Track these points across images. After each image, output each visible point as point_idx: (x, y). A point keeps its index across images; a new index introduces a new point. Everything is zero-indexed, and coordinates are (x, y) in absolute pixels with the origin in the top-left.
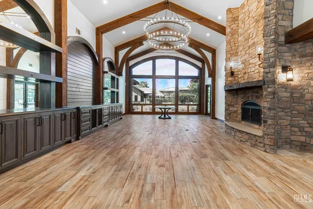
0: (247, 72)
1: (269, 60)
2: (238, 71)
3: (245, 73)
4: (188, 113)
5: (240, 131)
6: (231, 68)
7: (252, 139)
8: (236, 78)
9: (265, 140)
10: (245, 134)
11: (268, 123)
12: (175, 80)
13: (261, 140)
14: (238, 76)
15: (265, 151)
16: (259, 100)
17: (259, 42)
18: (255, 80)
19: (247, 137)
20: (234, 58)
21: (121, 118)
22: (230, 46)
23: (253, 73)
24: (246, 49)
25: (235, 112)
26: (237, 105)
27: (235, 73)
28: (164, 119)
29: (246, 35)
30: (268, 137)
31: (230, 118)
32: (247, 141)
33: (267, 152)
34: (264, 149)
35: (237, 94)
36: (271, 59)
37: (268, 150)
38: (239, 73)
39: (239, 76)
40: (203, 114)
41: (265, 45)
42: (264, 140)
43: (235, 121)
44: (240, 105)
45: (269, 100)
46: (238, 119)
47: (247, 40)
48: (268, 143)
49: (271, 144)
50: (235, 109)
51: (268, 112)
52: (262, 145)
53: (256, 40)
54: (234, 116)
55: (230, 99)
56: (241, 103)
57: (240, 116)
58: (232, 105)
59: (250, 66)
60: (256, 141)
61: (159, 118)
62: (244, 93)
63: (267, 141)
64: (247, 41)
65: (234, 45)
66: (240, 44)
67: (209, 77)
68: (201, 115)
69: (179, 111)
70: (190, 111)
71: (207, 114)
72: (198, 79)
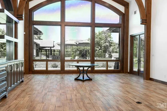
4: (107, 72)
12: (90, 28)
21: (22, 81)
28: (83, 81)
40: (127, 72)
61: (76, 79)
67: (141, 24)
68: (123, 74)
69: (96, 69)
70: (109, 69)
71: (132, 72)
72: (120, 27)
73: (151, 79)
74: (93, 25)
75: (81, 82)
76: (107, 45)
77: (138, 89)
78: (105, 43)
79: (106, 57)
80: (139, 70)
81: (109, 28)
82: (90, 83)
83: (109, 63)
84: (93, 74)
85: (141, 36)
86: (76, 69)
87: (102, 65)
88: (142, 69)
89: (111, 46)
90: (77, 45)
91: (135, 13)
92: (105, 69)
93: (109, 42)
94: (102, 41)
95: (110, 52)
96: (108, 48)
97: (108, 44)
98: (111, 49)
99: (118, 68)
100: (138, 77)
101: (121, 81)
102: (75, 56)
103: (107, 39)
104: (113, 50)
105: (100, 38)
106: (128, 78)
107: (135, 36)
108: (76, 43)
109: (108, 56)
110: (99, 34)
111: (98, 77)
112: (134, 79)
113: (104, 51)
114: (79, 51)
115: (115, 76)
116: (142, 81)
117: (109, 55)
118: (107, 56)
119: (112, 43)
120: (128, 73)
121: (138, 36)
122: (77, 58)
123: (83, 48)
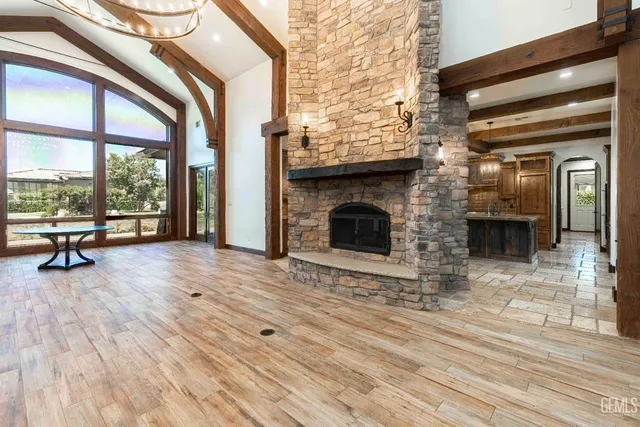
0: (345, 141)
1: (430, 118)
2: (319, 138)
3: (341, 143)
4: (139, 241)
5: (352, 274)
6: (306, 128)
7: (389, 288)
8: (315, 154)
9: (423, 285)
10: (369, 277)
11: (430, 248)
13: (415, 286)
14: (318, 149)
15: (422, 309)
16: (383, 202)
17: (381, 79)
18: (371, 160)
19: (375, 284)
20: (307, 106)
22: (298, 76)
23: (365, 143)
24: (344, 90)
25: (312, 230)
26: (317, 214)
27: (312, 141)
29: (341, 59)
30: (430, 277)
31: (302, 243)
32: (376, 294)
33: (427, 310)
34: (421, 305)
35: (317, 189)
36: (433, 116)
37: (428, 306)
38: (322, 141)
39: (321, 149)
40: (184, 238)
41: (422, 84)
42: (420, 286)
43: (313, 249)
44: (327, 214)
45: (429, 201)
46: (320, 244)
47: (346, 68)
48: (429, 290)
49: (433, 291)
50: (311, 222)
51: (428, 227)
52: (416, 297)
53: (371, 73)
54: (311, 238)
55: (302, 199)
56: (330, 208)
57: (327, 239)
58: (306, 214)
59: (356, 128)
60: (402, 291)
61: (45, 268)
62: (337, 187)
63: (427, 288)
64: (346, 73)
65: (307, 76)
66: (321, 75)
67: (209, 146)
68: (177, 242)
69: (109, 236)
70: (143, 234)
71: (194, 237)
72: (167, 149)
73: (228, 247)
74: (99, 137)
75: (58, 274)
76: (147, 185)
77: (200, 268)
78: (142, 179)
79: (145, 209)
80: (207, 232)
81: (142, 149)
82: (88, 271)
83: (144, 222)
84: (102, 249)
85: (209, 169)
86: (47, 241)
87: (129, 226)
88: (212, 230)
89: (155, 186)
90: (61, 182)
91: (197, 124)
92: (133, 234)
93: (152, 178)
94: (135, 176)
95: (155, 200)
96: (149, 190)
97: (148, 182)
98: (156, 192)
99: (165, 231)
100: (205, 244)
101: (168, 257)
102: (57, 210)
103: (146, 172)
104: (160, 194)
105: (128, 169)
106: (185, 249)
107: (198, 168)
108: (61, 178)
109: (150, 206)
110: (127, 158)
111: (114, 255)
112: (198, 249)
113: (138, 197)
114: (69, 196)
115: (157, 249)
116: (211, 251)
117: (153, 204)
118: (148, 206)
119: (157, 180)
120: (187, 239)
121: (204, 169)
122: (61, 213)
123: (82, 191)
